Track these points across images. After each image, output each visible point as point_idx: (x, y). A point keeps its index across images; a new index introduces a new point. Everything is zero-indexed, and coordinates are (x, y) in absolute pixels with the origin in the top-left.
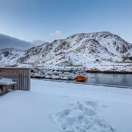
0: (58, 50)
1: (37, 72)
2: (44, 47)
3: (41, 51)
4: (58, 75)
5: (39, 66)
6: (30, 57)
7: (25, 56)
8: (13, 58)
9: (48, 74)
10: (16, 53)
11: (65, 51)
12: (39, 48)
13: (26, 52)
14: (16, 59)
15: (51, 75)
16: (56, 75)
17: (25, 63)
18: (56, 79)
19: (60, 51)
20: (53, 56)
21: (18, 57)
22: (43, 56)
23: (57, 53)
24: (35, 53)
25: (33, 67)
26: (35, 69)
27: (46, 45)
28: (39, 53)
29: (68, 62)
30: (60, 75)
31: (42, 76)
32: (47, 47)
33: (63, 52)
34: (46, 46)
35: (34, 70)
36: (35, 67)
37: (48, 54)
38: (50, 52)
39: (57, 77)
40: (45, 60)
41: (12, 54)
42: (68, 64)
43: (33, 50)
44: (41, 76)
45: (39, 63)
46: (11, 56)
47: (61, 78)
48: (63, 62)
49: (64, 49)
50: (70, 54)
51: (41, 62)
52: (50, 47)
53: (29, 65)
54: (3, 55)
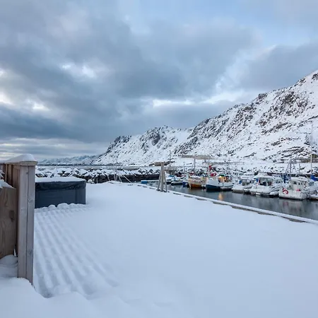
0: (271, 117)
1: (212, 175)
2: (232, 115)
3: (226, 127)
4: (270, 184)
5: (218, 161)
6: (200, 141)
7: (189, 140)
8: (167, 147)
9: (240, 182)
10: (173, 135)
11: (291, 119)
12: (220, 119)
13: (192, 132)
14: (172, 149)
15: (248, 184)
16: (264, 184)
17: (188, 157)
18: (263, 195)
19: (274, 122)
20: (257, 135)
21: (176, 145)
22: (230, 137)
23: (268, 127)
24: (210, 132)
25: (204, 164)
27: (237, 109)
28: (219, 131)
29: (302, 150)
30: (275, 185)
31: (224, 185)
32: (239, 115)
33: (287, 123)
34: (236, 113)
37: (242, 133)
38: (247, 127)
39: (266, 189)
40: (234, 149)
41: (165, 139)
42: (305, 157)
43: (207, 126)
44: (221, 185)
45: (219, 155)
46: (165, 143)
47: (281, 194)
48: (285, 151)
49: (289, 113)
50: (308, 126)
51: (224, 152)
52: (247, 113)
54: (150, 142)
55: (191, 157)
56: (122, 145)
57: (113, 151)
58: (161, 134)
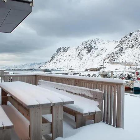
6: (125, 51)
7: (116, 50)
8: (98, 55)
10: (103, 46)
13: (118, 43)
14: (103, 56)
17: (116, 63)
21: (105, 53)
24: (134, 43)
25: (130, 70)
26: (133, 73)
35: (133, 75)
36: (134, 71)
41: (97, 49)
43: (131, 38)
46: (96, 52)
53: (124, 67)
54: (84, 52)
55: (118, 63)
56: (62, 54)
57: (55, 59)
58: (93, 45)
